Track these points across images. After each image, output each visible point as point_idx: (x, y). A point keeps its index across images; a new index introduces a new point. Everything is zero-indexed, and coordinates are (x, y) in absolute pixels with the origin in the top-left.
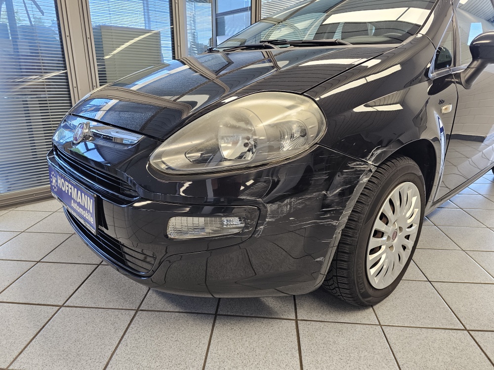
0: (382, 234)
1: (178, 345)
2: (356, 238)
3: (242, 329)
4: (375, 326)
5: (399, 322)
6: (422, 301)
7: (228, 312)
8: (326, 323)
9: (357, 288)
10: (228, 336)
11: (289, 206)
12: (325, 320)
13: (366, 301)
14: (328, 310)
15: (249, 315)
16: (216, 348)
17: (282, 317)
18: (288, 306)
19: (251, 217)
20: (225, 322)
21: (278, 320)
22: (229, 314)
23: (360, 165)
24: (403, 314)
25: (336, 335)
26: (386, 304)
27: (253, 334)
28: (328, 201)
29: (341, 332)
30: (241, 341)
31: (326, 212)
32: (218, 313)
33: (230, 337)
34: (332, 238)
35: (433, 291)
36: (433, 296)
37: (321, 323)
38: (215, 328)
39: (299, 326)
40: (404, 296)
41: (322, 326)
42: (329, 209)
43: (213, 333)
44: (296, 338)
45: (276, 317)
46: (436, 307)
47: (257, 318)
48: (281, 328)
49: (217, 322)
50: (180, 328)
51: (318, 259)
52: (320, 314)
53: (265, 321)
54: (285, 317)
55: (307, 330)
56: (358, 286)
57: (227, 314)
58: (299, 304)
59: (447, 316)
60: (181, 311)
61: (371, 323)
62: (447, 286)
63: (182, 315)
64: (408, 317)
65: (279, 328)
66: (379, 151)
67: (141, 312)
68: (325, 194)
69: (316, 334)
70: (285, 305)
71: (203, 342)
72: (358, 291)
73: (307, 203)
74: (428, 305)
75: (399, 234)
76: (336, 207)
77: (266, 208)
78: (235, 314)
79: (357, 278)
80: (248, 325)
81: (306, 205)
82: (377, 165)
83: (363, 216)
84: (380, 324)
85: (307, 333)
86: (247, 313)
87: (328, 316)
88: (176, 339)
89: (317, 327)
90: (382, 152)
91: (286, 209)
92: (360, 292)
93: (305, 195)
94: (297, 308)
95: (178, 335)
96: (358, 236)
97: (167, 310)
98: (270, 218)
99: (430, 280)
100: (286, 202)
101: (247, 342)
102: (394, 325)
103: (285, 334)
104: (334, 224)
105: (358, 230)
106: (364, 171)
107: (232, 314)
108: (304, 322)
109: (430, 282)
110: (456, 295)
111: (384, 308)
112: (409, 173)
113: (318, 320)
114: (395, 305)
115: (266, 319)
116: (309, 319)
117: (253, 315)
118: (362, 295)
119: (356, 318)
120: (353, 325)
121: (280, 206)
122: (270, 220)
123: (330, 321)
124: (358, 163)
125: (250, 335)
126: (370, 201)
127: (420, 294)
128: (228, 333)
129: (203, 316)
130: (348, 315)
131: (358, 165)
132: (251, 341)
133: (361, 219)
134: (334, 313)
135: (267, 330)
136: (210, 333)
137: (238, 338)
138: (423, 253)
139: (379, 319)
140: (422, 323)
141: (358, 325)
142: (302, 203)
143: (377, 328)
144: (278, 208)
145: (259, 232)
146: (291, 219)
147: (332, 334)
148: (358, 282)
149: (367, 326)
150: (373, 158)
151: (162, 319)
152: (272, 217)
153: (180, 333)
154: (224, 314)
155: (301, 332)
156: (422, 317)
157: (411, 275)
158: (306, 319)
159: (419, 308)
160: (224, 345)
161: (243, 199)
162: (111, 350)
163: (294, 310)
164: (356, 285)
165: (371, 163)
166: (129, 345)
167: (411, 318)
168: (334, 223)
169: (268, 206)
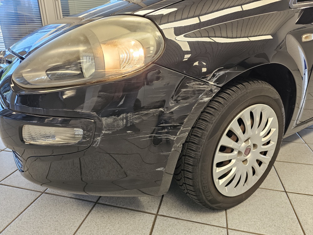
0: (232, 150)
1: (56, 225)
2: (199, 152)
3: (110, 217)
4: (221, 229)
5: (246, 227)
6: (273, 209)
7: (106, 201)
8: (180, 220)
9: (203, 196)
10: (97, 222)
11: (125, 121)
12: (181, 218)
13: (216, 206)
14: (186, 209)
15: (121, 206)
16: (83, 231)
17: (146, 211)
18: (155, 202)
19: (87, 129)
20: (100, 210)
21: (142, 213)
22: (106, 203)
23: (200, 85)
24: (251, 220)
25: (184, 232)
26: (239, 209)
27: (117, 223)
28: (166, 117)
29: (189, 231)
30: (104, 228)
31: (164, 128)
32: (98, 202)
33: (98, 223)
34: (170, 151)
35: (286, 201)
36: (285, 206)
37: (176, 220)
38: (90, 214)
39: (156, 220)
40: (258, 203)
41: (176, 223)
42: (167, 125)
43: (87, 219)
44: (150, 231)
45: (142, 210)
46: (284, 217)
47: (126, 210)
48: (141, 221)
49: (94, 209)
50: (65, 211)
51: (159, 169)
52: (178, 212)
53: (131, 213)
54: (148, 211)
55: (161, 224)
56: (204, 194)
57: (104, 203)
58: (165, 201)
59: (293, 227)
60: (72, 197)
61: (220, 226)
62: (301, 197)
63: (71, 200)
64: (255, 223)
65: (139, 220)
66: (222, 73)
67: (45, 194)
68: (162, 111)
69: (167, 230)
70: (154, 200)
71: (75, 225)
72: (204, 198)
73: (144, 118)
74: (278, 214)
75: (253, 150)
76: (173, 123)
77: (101, 121)
78: (110, 204)
79: (202, 188)
80: (116, 215)
81: (143, 120)
82: (220, 85)
83: (207, 133)
84: (227, 228)
85: (160, 228)
86: (120, 205)
87: (184, 215)
88: (57, 220)
89: (171, 223)
90: (226, 73)
91: (122, 123)
92: (207, 199)
93: (141, 111)
94: (162, 204)
95: (60, 217)
96: (201, 150)
97: (63, 195)
98: (106, 131)
99: (287, 191)
100: (121, 116)
101: (109, 230)
102: (240, 229)
103: (142, 227)
104: (172, 139)
105: (202, 146)
106: (204, 90)
107: (108, 204)
108: (162, 217)
109: (286, 192)
110: (307, 207)
111: (236, 213)
112: (261, 96)
113: (175, 217)
114: (247, 211)
115: (132, 211)
116: (168, 215)
117: (124, 207)
118: (210, 201)
119: (208, 219)
120: (203, 225)
121: (115, 120)
122: (106, 132)
123: (184, 219)
124: (198, 83)
125: (114, 223)
126: (214, 119)
127: (274, 203)
128: (98, 220)
129: (86, 202)
130: (201, 216)
131: (198, 85)
132: (112, 229)
133: (205, 136)
134: (190, 212)
135: (129, 220)
136: (84, 218)
137: (103, 225)
138: (288, 166)
139: (228, 222)
140: (267, 231)
141: (207, 226)
142: (139, 118)
143: (223, 231)
144: (114, 122)
145: (97, 142)
146: (128, 132)
147: (181, 231)
148: (203, 191)
149: (215, 227)
150: (215, 79)
151: (56, 202)
152: (109, 130)
153: (62, 215)
154: (103, 203)
155: (156, 226)
156: (268, 225)
157: (270, 185)
158: (165, 214)
159: (268, 216)
160: (90, 230)
161: (79, 112)
162: (8, 222)
163: (158, 206)
164: (202, 193)
165: (213, 84)
166: (23, 220)
167: (258, 225)
168: (172, 137)
169: (104, 119)
